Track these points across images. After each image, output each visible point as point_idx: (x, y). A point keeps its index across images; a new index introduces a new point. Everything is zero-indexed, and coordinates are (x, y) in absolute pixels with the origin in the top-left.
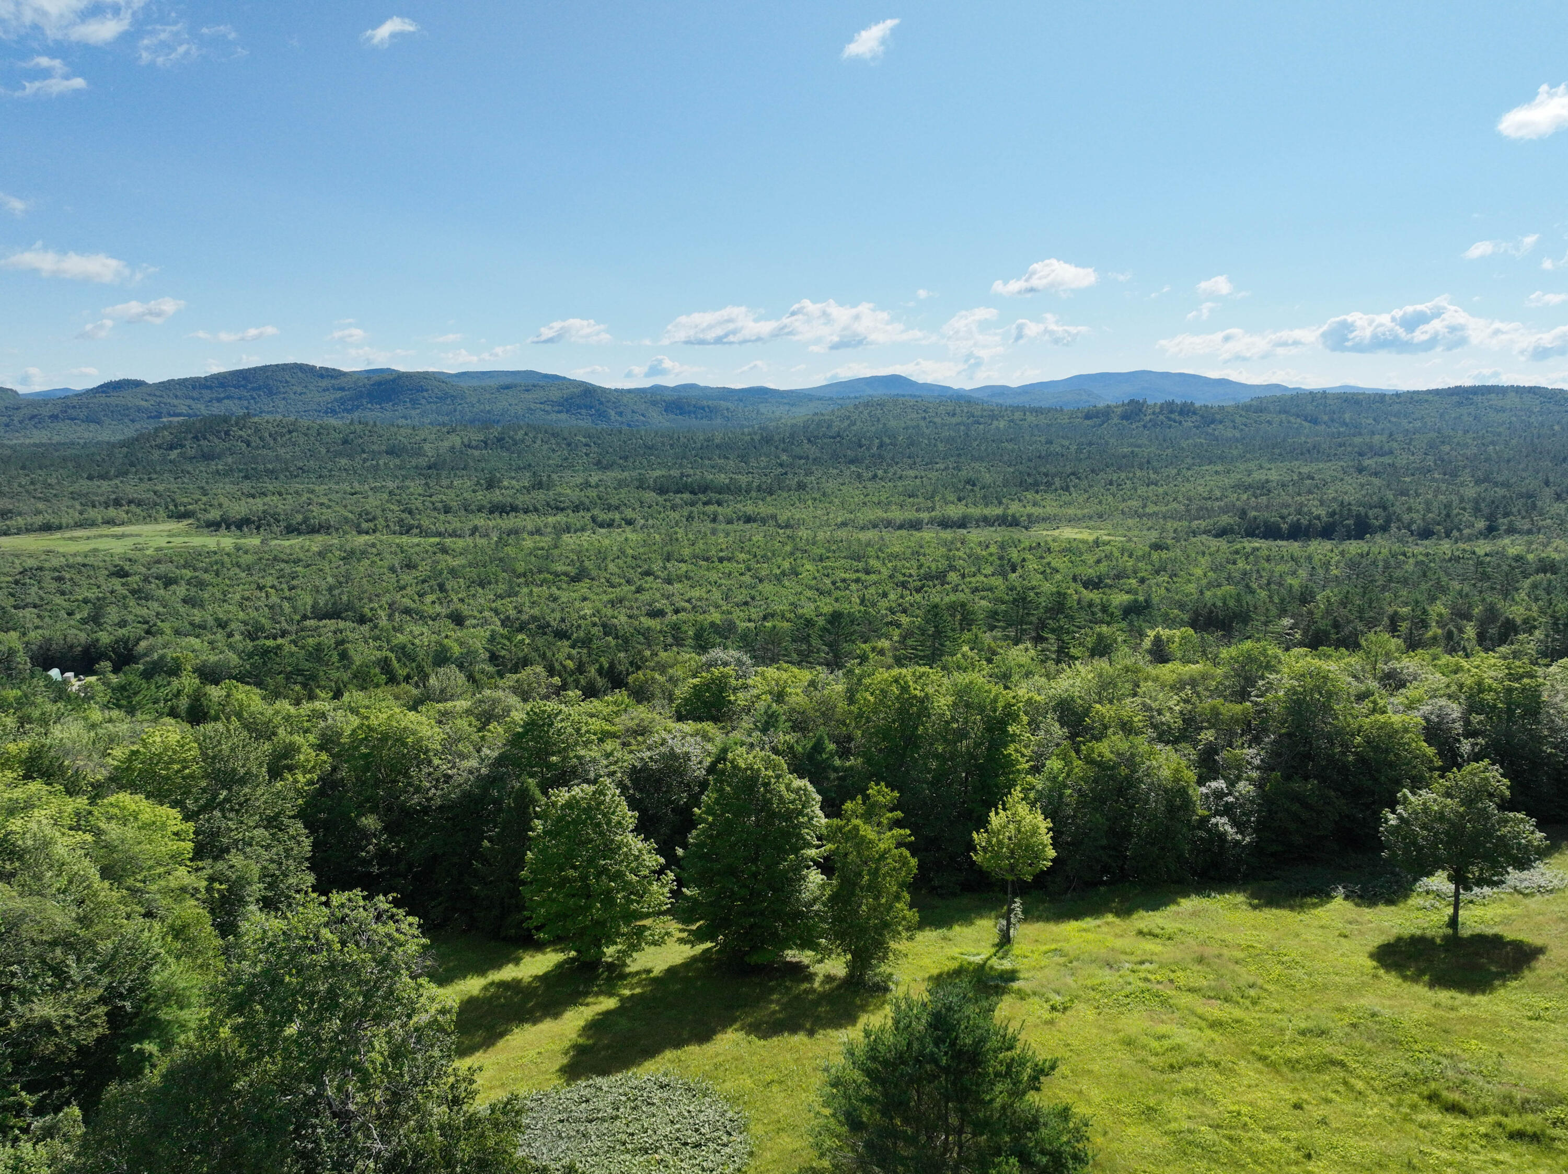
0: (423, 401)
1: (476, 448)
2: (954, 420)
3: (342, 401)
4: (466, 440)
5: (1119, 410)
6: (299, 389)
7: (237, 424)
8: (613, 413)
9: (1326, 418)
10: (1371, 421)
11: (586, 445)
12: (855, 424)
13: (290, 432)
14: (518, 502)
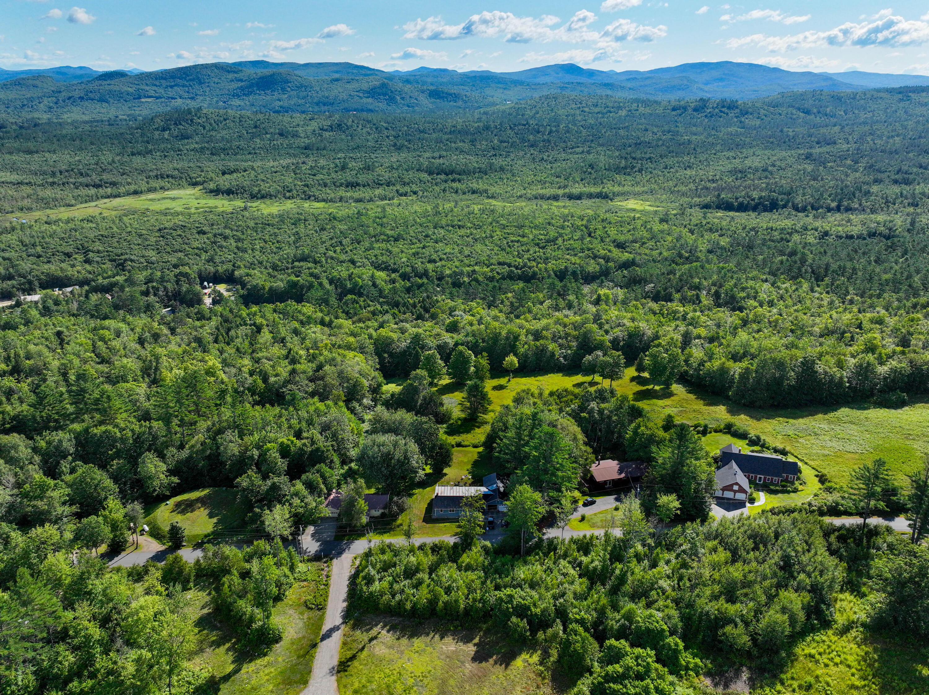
0: (289, 89)
1: (326, 130)
2: (597, 110)
3: (242, 88)
4: (320, 125)
5: (693, 105)
6: (216, 80)
7: (196, 115)
8: (398, 98)
9: (815, 110)
10: (842, 113)
11: (387, 129)
12: (538, 113)
13: (225, 120)
14: (360, 181)
